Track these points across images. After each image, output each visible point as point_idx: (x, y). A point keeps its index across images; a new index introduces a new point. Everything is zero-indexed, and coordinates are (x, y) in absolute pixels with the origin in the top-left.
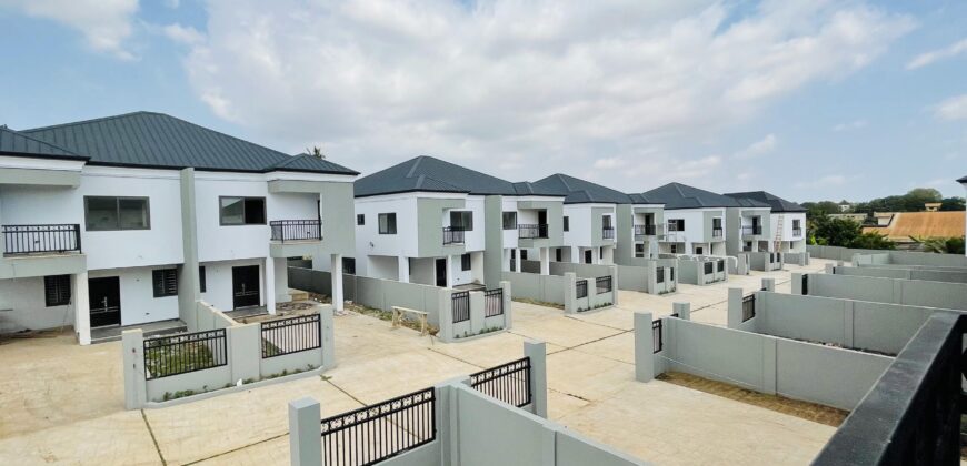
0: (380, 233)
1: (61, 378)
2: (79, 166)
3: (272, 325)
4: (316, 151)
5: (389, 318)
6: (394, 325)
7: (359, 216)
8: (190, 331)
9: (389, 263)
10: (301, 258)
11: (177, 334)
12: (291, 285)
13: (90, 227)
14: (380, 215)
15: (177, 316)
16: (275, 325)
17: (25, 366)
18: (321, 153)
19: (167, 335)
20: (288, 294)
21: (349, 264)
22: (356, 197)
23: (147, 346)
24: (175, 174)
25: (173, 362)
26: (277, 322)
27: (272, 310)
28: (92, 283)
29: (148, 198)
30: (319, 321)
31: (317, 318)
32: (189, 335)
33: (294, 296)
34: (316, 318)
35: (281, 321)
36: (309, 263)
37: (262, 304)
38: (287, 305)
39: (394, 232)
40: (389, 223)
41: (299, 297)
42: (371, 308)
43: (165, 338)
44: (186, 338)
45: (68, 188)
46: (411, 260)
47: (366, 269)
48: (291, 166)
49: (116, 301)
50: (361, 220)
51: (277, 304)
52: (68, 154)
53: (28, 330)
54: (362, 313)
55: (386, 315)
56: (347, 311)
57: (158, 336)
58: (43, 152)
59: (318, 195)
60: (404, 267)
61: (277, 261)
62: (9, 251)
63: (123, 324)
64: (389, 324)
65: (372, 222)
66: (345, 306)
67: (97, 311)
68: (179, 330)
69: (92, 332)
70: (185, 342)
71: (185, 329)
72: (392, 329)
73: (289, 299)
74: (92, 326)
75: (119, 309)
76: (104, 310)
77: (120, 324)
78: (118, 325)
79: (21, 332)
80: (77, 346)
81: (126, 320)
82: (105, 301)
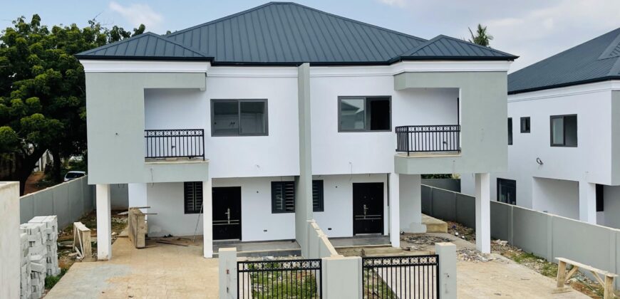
0: (552, 145)
1: (179, 290)
2: (204, 67)
3: (385, 262)
4: (481, 31)
5: (555, 274)
6: (560, 285)
7: (522, 119)
8: (304, 256)
9: (566, 189)
10: (450, 176)
11: (291, 258)
12: (425, 211)
13: (216, 132)
14: (552, 118)
15: (294, 238)
16: (398, 262)
17: (159, 272)
18: (487, 33)
19: (281, 258)
20: (420, 222)
21: (507, 189)
22: (510, 93)
23: (241, 268)
24: (292, 71)
25: (280, 291)
26: (401, 258)
27: (396, 241)
28: (216, 191)
29: (267, 100)
30: (437, 264)
31: (436, 261)
32: (302, 261)
33: (429, 225)
34: (433, 260)
35: (405, 257)
36: (456, 184)
37: (386, 233)
38: (419, 237)
39: (574, 144)
40: (567, 129)
41: (436, 229)
42: (532, 255)
43: (277, 262)
44: (299, 264)
45: (196, 92)
46: (600, 189)
47: (531, 199)
48: (421, 54)
49: (237, 214)
50: (526, 125)
51: (402, 234)
52: (196, 55)
53: (170, 236)
54: (517, 261)
55: (549, 269)
56: (495, 255)
57: (271, 258)
58: (177, 55)
59: (456, 91)
60: (588, 199)
61: (404, 178)
62: (150, 156)
63: (243, 240)
64: (551, 283)
65: (541, 127)
66: (493, 249)
67: (221, 223)
68: (293, 253)
69: (214, 243)
70: (297, 269)
71: (298, 253)
72: (555, 292)
73: (423, 230)
74: (214, 238)
75: (240, 222)
76: (227, 222)
77: (241, 239)
78: (238, 240)
79: (165, 237)
80: (202, 258)
81: (246, 236)
82: (229, 213)
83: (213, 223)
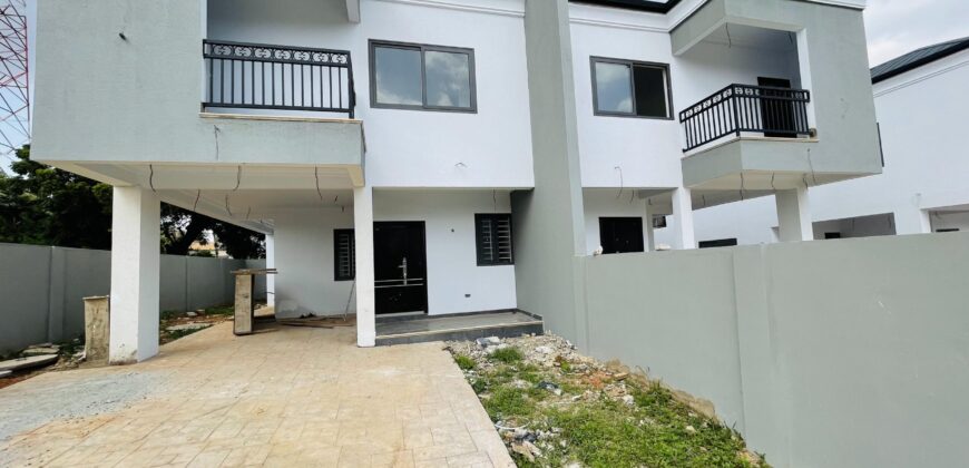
15: (514, 306)
49: (419, 268)
53: (311, 315)
63: (430, 313)
67: (387, 283)
69: (377, 321)
74: (377, 312)
75: (425, 282)
76: (402, 283)
77: (426, 311)
78: (422, 313)
79: (303, 317)
80: (353, 348)
81: (435, 305)
82: (404, 266)
83: (376, 284)
